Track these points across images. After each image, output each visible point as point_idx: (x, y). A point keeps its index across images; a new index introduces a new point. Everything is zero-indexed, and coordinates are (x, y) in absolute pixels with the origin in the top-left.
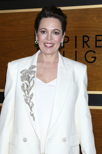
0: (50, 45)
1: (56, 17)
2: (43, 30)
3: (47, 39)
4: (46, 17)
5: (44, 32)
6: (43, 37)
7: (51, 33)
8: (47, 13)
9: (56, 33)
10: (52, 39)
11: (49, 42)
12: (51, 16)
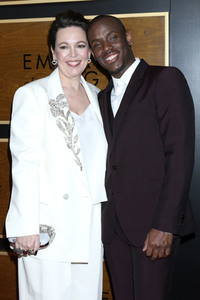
0: (75, 63)
1: (77, 25)
2: (64, 45)
3: (70, 55)
4: (63, 26)
5: (63, 48)
6: (64, 53)
7: (75, 47)
8: (65, 21)
9: (80, 46)
10: (76, 55)
11: (73, 59)
12: (70, 25)
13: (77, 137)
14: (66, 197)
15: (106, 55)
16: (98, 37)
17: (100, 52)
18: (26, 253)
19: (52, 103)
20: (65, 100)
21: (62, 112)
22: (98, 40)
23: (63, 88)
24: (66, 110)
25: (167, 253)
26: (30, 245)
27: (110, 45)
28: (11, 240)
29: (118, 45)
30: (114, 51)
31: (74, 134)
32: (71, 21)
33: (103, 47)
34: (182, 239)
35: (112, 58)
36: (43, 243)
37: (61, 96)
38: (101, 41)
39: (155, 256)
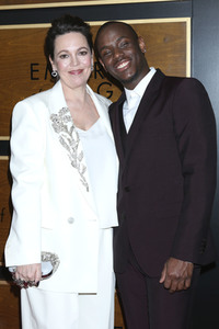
1: (76, 30)
2: (63, 53)
4: (61, 33)
5: (64, 56)
6: (65, 63)
7: (76, 55)
9: (82, 53)
10: (79, 63)
12: (69, 30)
13: (82, 153)
14: (71, 221)
15: (117, 62)
16: (107, 44)
17: (111, 61)
18: (27, 284)
19: (54, 118)
20: (68, 114)
21: (66, 127)
22: (107, 47)
23: (67, 100)
24: (69, 125)
25: (187, 285)
26: (30, 275)
27: (120, 51)
28: (11, 270)
29: (129, 52)
30: (126, 58)
31: (79, 151)
32: (69, 26)
33: (114, 54)
34: (202, 269)
35: (123, 65)
36: (46, 272)
37: (63, 110)
38: (111, 48)
39: (174, 288)
